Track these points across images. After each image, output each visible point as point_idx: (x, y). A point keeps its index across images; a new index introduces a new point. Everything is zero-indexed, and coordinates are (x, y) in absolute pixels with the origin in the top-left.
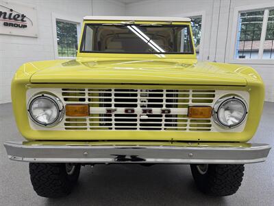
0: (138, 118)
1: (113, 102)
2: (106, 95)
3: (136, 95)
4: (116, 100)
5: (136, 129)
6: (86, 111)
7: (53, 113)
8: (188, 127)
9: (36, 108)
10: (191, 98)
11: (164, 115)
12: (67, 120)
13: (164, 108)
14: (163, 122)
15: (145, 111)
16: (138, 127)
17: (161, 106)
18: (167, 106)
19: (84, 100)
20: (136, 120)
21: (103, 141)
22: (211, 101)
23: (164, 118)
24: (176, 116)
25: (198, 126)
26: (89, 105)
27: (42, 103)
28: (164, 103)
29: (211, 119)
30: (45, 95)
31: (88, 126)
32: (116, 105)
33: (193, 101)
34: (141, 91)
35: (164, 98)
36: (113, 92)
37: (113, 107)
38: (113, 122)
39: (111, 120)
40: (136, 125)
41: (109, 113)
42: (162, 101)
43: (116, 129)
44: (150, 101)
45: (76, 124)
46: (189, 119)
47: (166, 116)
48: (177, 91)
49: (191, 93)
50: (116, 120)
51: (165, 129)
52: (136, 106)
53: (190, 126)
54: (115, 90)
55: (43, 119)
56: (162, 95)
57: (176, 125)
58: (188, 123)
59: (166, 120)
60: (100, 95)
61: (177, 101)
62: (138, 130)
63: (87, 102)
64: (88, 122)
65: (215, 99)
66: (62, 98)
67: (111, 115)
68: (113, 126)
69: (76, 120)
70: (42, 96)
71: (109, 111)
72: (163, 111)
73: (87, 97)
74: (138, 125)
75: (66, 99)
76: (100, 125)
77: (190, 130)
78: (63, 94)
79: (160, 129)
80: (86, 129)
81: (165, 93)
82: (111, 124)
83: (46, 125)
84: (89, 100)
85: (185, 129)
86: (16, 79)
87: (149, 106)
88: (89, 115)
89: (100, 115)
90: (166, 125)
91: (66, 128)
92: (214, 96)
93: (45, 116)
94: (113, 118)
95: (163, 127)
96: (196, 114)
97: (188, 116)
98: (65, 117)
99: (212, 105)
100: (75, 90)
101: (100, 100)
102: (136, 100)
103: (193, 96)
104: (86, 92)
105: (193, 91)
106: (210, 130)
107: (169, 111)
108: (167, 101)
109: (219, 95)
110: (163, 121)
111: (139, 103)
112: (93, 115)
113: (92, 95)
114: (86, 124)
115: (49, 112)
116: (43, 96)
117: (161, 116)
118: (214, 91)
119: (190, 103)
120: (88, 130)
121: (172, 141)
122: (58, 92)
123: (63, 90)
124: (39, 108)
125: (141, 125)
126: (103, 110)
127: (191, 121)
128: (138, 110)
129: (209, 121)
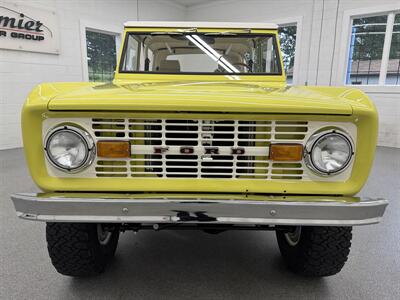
0: (199, 160)
1: (164, 139)
2: (154, 128)
3: (196, 128)
4: (168, 135)
5: (196, 176)
6: (125, 151)
7: (80, 152)
8: (269, 174)
9: (56, 146)
10: (273, 132)
11: (235, 156)
12: (99, 163)
13: (236, 146)
14: (235, 167)
15: (208, 151)
16: (199, 173)
17: (232, 144)
18: (240, 144)
19: (122, 135)
20: (196, 164)
21: (150, 192)
22: (302, 137)
23: (235, 161)
24: (254, 158)
25: (284, 172)
26: (130, 143)
27: (64, 138)
28: (236, 140)
29: (302, 162)
30: (68, 127)
31: (129, 172)
32: (168, 143)
33: (277, 137)
34: (204, 122)
35: (236, 132)
36: (164, 124)
37: (164, 145)
38: (164, 166)
39: (160, 163)
40: (196, 170)
41: (158, 154)
42: (232, 136)
43: (168, 176)
44: (215, 136)
45: (112, 170)
46: (271, 163)
47: (239, 158)
48: (255, 123)
49: (273, 125)
50: (168, 163)
51: (237, 177)
52: (196, 143)
53: (273, 172)
54: (167, 121)
55: (65, 161)
56: (232, 129)
57: (253, 171)
58: (270, 168)
59: (238, 164)
60: (146, 128)
61: (254, 136)
62: (199, 178)
63: (127, 137)
64: (129, 166)
65: (308, 134)
66: (92, 131)
67: (160, 157)
68: (164, 173)
69: (112, 163)
70: (64, 129)
71: (158, 150)
72: (235, 151)
73: (127, 130)
74: (199, 170)
75: (97, 134)
76: (146, 170)
77: (272, 177)
78: (94, 126)
79: (230, 177)
80: (126, 175)
81: (236, 125)
82: (161, 170)
83: (69, 169)
84: (131, 135)
85: (266, 177)
86: (28, 105)
87: (215, 143)
88: (130, 156)
89: (146, 156)
90: (238, 171)
91: (98, 175)
92: (306, 129)
93: (69, 157)
94: (164, 160)
95: (234, 173)
96: (281, 155)
97: (269, 158)
98: (97, 159)
99: (303, 142)
100: (111, 120)
101: (146, 135)
102: (196, 136)
103: (277, 129)
104: (127, 123)
105: (277, 123)
106: (301, 178)
107: (243, 151)
108: (240, 136)
109: (313, 127)
110: (235, 164)
111: (199, 139)
112: (135, 156)
113: (135, 127)
114: (125, 170)
115: (73, 151)
116: (66, 128)
117: (231, 158)
118: (306, 123)
119: (273, 140)
120: (129, 177)
121: (247, 194)
122: (86, 124)
123: (93, 120)
124: (60, 145)
125: (203, 170)
126: (150, 149)
127: (274, 165)
128: (199, 149)
129: (300, 165)
